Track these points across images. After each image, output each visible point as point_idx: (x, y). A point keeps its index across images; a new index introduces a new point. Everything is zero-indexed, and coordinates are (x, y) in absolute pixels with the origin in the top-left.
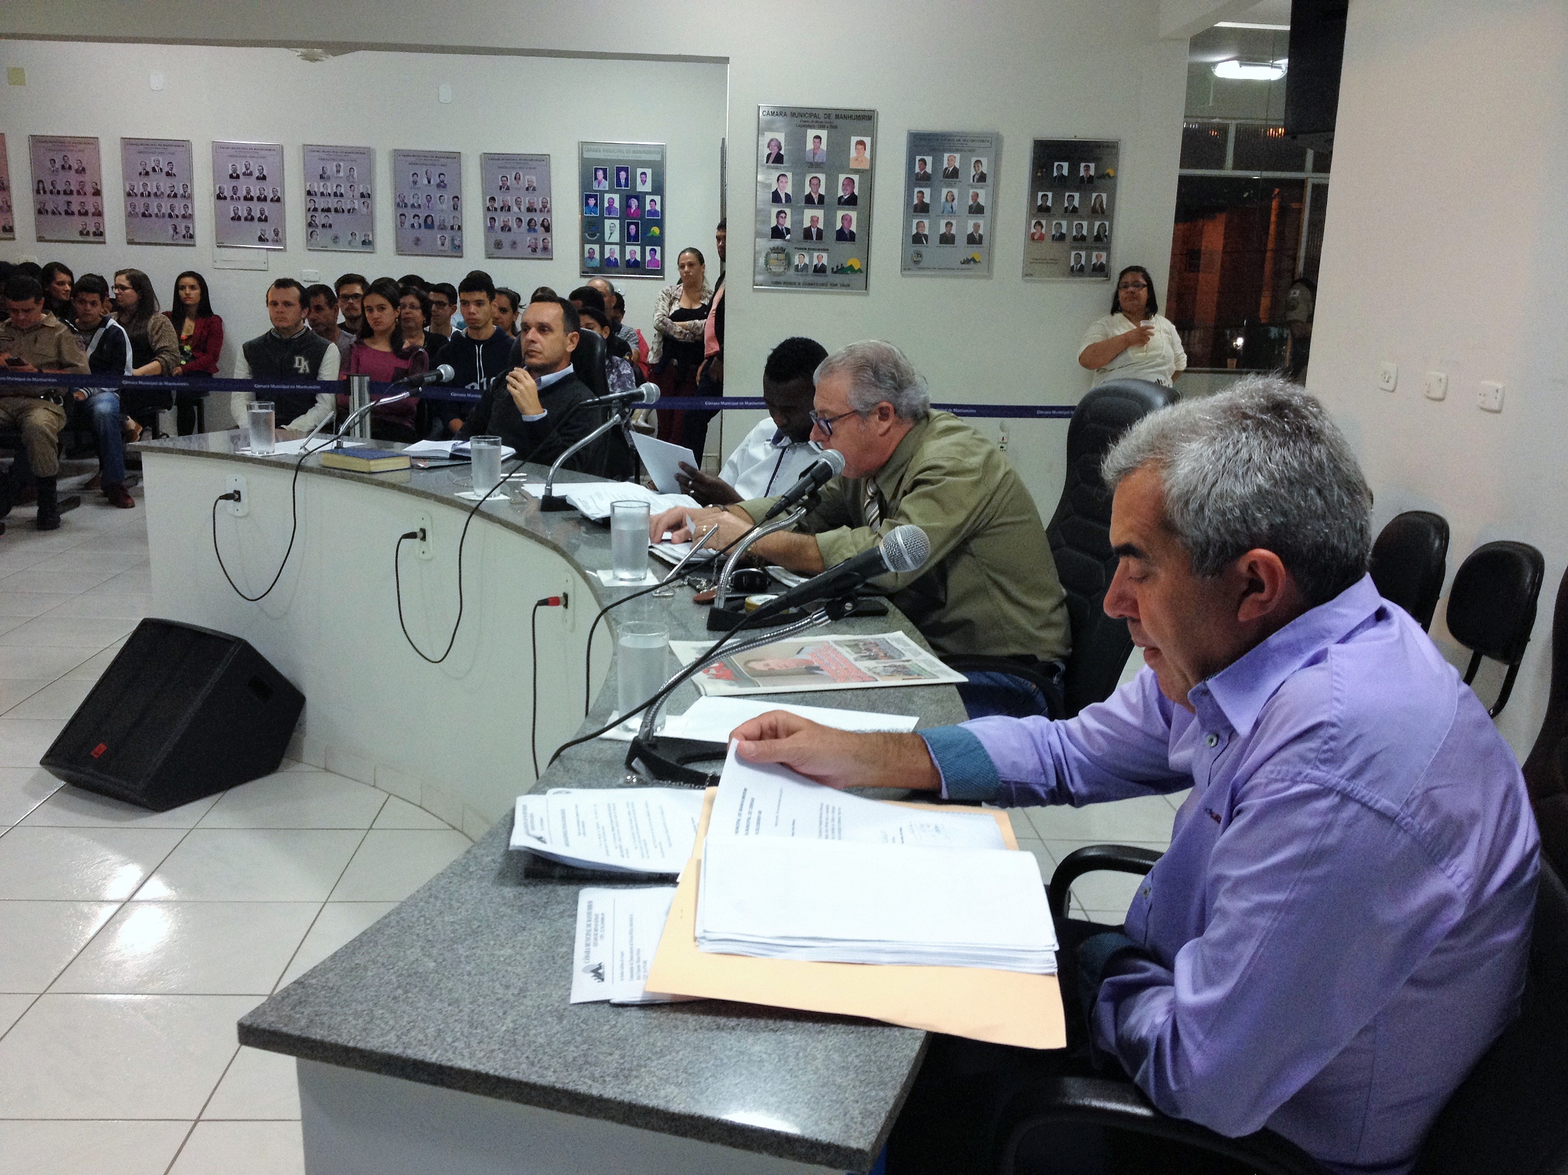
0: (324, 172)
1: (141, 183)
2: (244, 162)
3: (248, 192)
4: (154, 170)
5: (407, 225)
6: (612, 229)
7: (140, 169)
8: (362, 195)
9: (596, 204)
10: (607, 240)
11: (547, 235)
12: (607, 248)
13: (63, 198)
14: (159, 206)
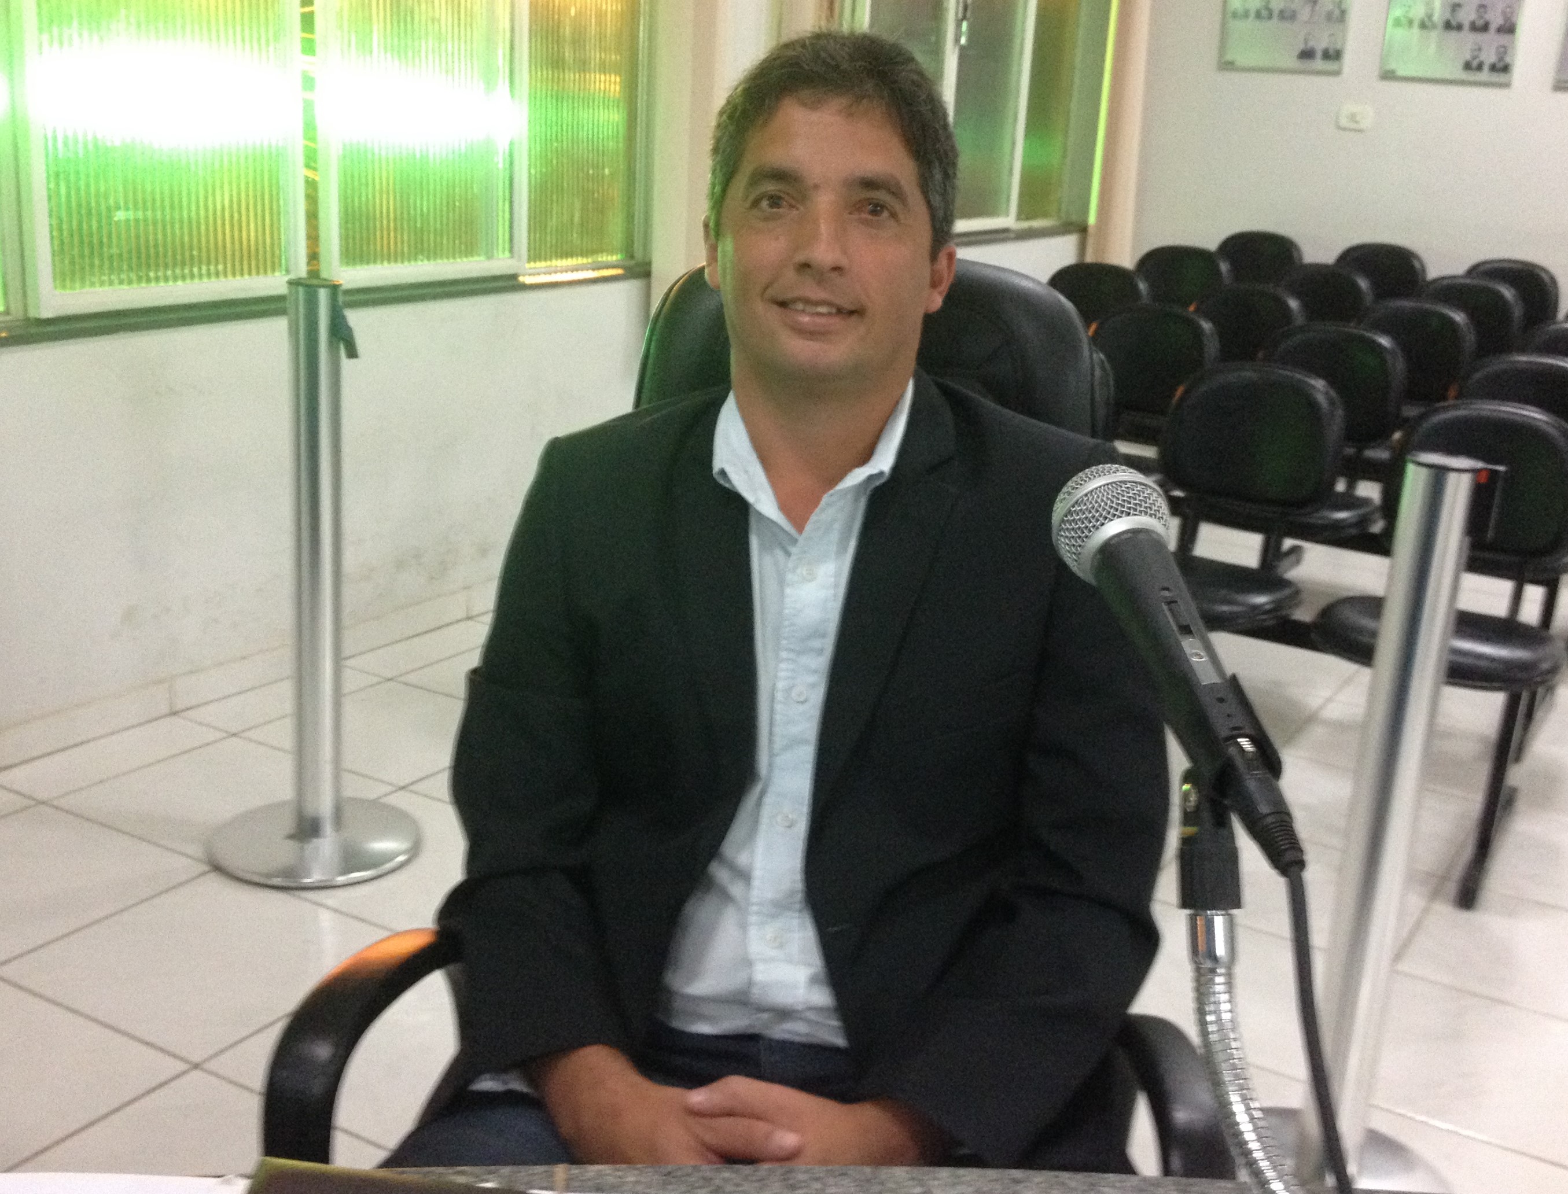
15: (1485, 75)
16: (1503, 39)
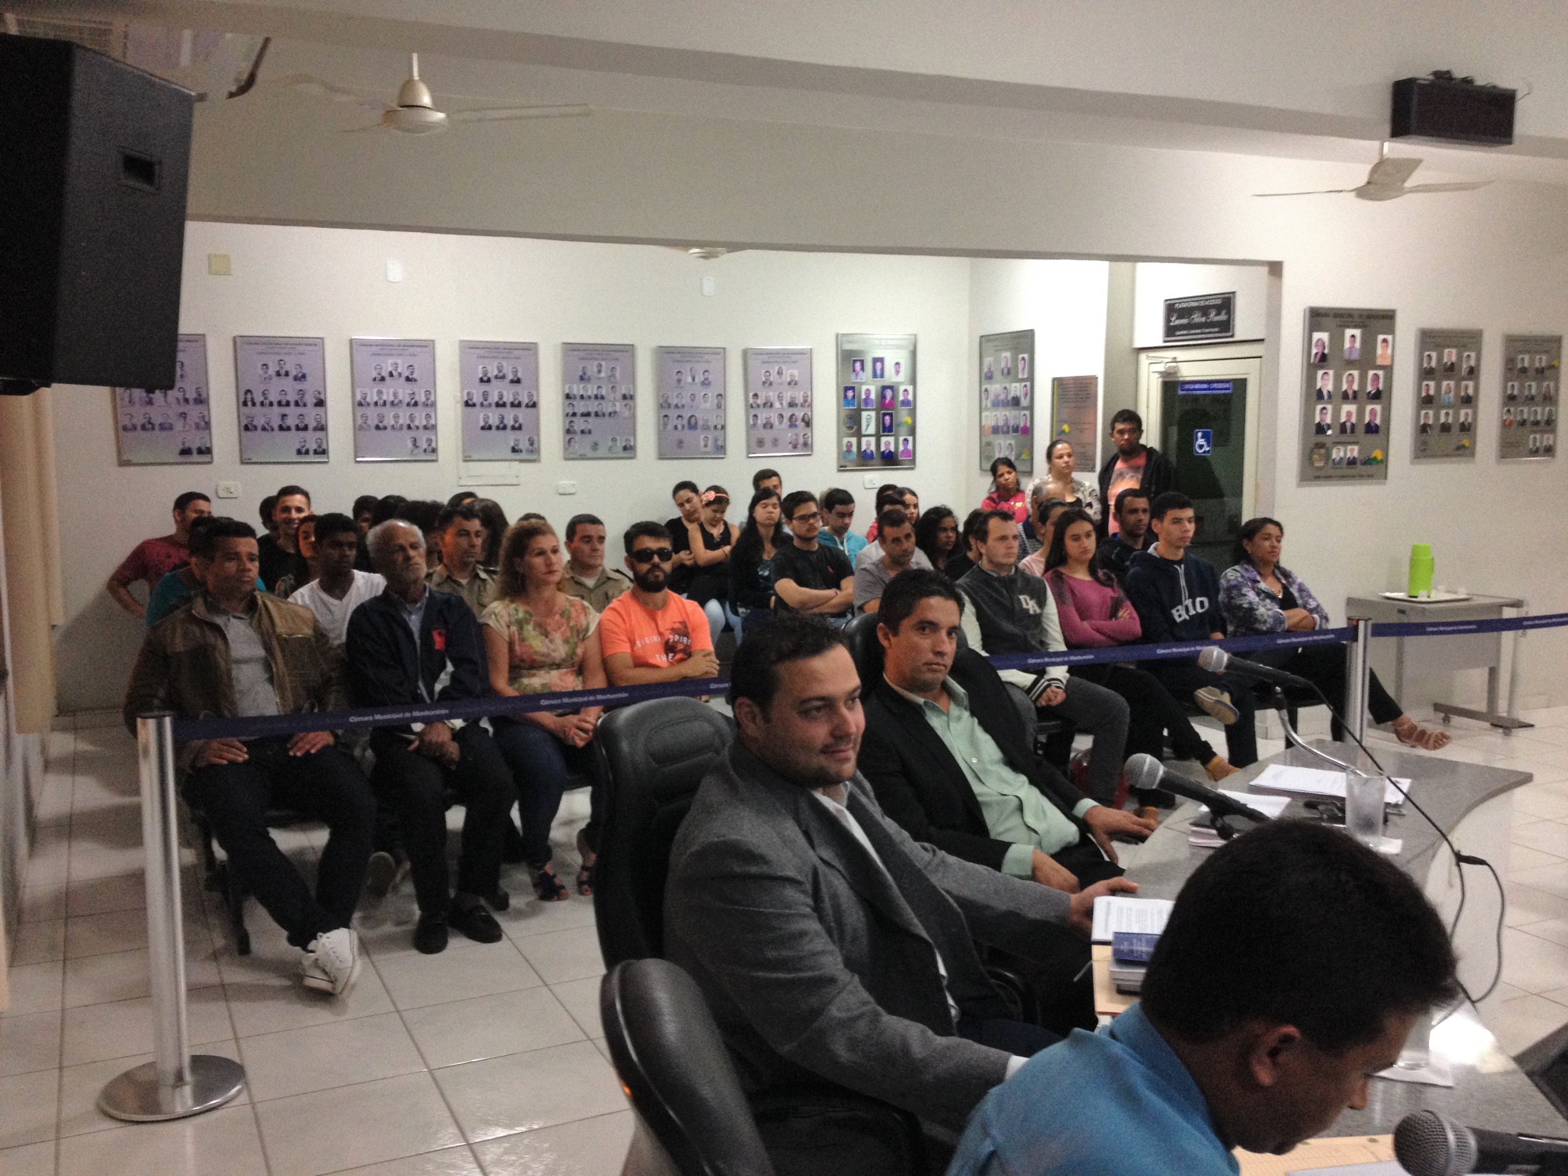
0: (585, 374)
1: (375, 390)
2: (496, 364)
3: (501, 397)
4: (391, 375)
5: (670, 427)
6: (869, 421)
7: (374, 374)
8: (624, 397)
9: (854, 397)
10: (864, 432)
11: (808, 431)
12: (864, 440)
13: (276, 410)
14: (396, 417)
15: (311, 458)
16: (319, 434)
